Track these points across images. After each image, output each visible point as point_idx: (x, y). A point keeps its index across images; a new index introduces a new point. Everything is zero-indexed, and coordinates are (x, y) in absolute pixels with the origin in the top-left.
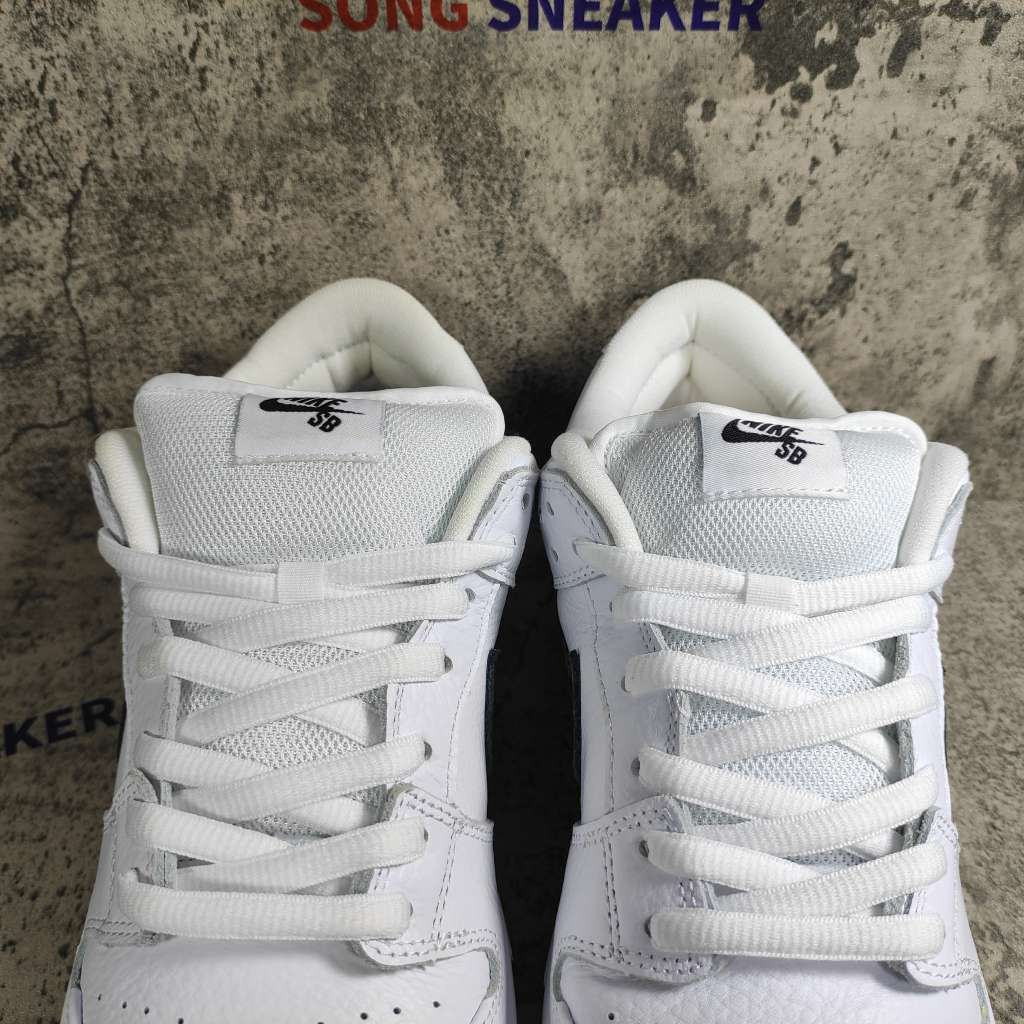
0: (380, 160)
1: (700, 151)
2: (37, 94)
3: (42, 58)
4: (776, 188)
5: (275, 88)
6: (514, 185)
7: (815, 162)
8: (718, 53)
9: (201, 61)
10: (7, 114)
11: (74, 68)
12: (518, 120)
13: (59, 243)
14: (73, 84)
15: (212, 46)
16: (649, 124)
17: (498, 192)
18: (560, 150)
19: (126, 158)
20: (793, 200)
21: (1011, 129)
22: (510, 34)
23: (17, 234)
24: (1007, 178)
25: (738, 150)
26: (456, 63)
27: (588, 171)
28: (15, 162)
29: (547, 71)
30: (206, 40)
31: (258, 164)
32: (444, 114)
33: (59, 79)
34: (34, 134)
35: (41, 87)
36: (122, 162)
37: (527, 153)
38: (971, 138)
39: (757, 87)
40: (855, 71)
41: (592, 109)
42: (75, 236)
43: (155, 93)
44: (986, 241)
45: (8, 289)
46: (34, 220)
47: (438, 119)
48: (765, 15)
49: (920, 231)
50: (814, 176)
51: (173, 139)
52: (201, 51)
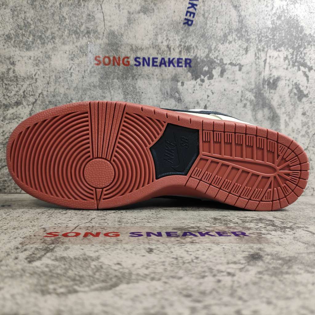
0: (108, 94)
1: (182, 93)
2: (34, 77)
3: (37, 69)
4: (200, 102)
5: (87, 77)
6: (139, 100)
7: (208, 96)
8: (183, 72)
9: (72, 71)
10: (25, 81)
11: (43, 71)
12: (140, 85)
13: (29, 112)
14: (42, 75)
15: (75, 68)
16: (170, 86)
17: (136, 102)
18: (150, 92)
19: (50, 92)
20: (205, 105)
21: (251, 89)
22: (139, 67)
23: (19, 109)
24: (253, 100)
25: (190, 93)
26: (127, 73)
27: (157, 97)
28: (24, 92)
29: (147, 75)
30: (74, 67)
31: (81, 94)
32: (124, 83)
33: (40, 74)
34: (30, 86)
35: (35, 75)
36: (49, 93)
37: (142, 93)
38: (242, 91)
39: (193, 79)
40: (213, 76)
41: (157, 83)
42: (33, 110)
43: (60, 77)
44: (252, 116)
45: (12, 124)
46: (24, 106)
47: (123, 84)
48: (192, 64)
49: (236, 113)
50: (208, 99)
51: (62, 88)
52: (72, 69)
